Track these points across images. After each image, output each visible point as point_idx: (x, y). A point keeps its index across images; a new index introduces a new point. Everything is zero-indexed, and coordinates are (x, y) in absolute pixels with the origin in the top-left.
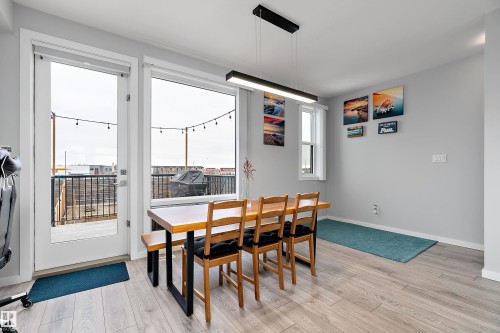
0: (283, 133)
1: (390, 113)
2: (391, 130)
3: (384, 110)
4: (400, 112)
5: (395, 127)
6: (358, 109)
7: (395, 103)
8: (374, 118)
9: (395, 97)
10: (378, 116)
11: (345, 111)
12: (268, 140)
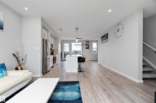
12: (86, 48)
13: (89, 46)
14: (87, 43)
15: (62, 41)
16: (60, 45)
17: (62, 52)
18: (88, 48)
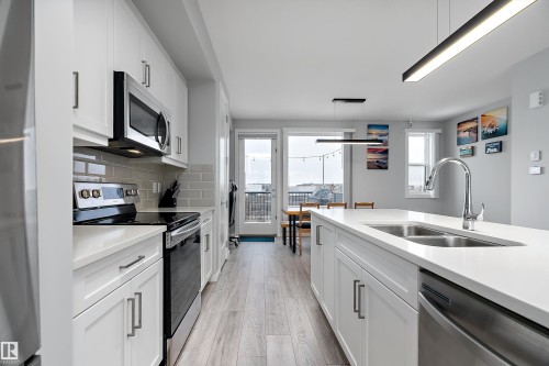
0: (387, 159)
1: (495, 134)
2: (495, 150)
3: (490, 131)
4: (504, 132)
5: (500, 147)
6: (469, 130)
7: (500, 124)
8: (483, 139)
9: (499, 118)
10: (487, 136)
11: (458, 132)
12: (371, 166)
13: (386, 152)
14: (375, 134)
15: (236, 122)
16: (223, 145)
17: (234, 188)
18: (381, 166)
